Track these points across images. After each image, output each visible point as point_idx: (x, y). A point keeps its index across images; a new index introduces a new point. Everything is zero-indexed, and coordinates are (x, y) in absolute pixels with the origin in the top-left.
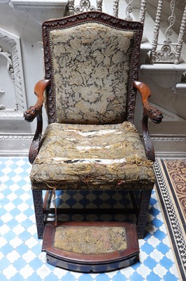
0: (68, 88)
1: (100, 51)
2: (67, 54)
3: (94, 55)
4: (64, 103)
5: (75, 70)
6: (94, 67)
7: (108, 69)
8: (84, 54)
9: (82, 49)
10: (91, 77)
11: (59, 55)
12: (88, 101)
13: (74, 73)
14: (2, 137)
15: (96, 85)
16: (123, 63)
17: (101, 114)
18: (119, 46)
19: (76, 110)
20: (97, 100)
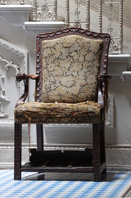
0: (52, 78)
1: (77, 52)
2: (52, 55)
3: (72, 55)
4: (47, 88)
5: (58, 65)
6: (72, 63)
7: (82, 65)
8: (65, 55)
9: (63, 50)
10: (69, 70)
11: (47, 56)
12: (66, 86)
13: (57, 68)
14: (1, 147)
15: (73, 76)
16: (94, 60)
17: (75, 95)
18: (91, 49)
19: (56, 93)
20: (73, 85)
